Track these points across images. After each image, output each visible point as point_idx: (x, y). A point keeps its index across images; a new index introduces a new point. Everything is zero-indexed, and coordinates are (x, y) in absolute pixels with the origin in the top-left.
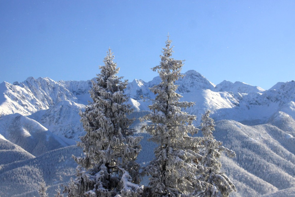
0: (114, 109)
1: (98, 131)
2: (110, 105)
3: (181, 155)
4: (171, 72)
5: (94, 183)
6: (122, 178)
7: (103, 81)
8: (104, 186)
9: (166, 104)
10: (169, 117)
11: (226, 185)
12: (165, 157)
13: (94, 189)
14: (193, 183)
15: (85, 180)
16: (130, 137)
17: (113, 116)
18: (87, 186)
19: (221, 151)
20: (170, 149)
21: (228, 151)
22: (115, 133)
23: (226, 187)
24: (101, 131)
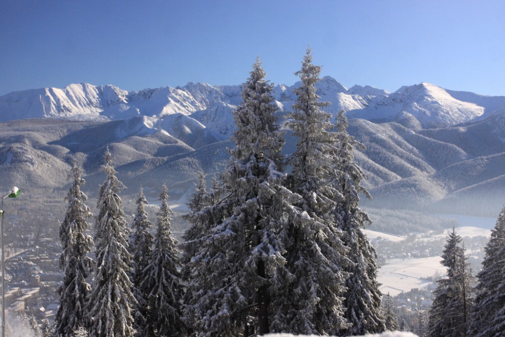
0: (262, 108)
1: (248, 127)
2: (259, 105)
3: (319, 147)
4: (311, 76)
5: (245, 172)
6: (269, 167)
7: (253, 84)
8: (253, 174)
9: (306, 104)
10: (309, 115)
11: (358, 173)
12: (306, 149)
13: (245, 177)
14: (329, 172)
15: (237, 169)
16: (276, 132)
17: (261, 114)
18: (239, 174)
19: (353, 145)
20: (310, 142)
21: (359, 144)
22: (263, 129)
23: (358, 175)
24: (251, 127)
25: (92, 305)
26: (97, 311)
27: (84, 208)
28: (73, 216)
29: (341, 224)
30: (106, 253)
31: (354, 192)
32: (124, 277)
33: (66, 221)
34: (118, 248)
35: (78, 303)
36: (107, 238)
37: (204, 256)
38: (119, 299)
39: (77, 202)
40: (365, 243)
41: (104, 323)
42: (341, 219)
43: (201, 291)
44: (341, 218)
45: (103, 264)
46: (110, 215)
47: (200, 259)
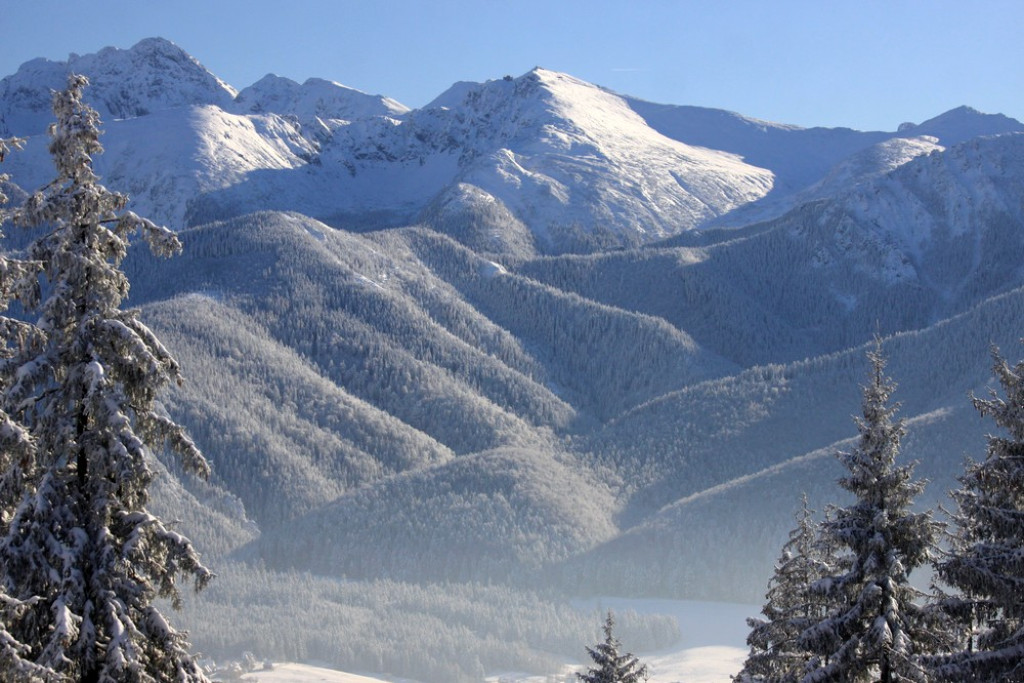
11: (143, 358)
19: (124, 232)
21: (152, 230)
23: (144, 369)
29: (69, 584)
31: (126, 441)
40: (176, 672)
42: (67, 565)
44: (68, 555)
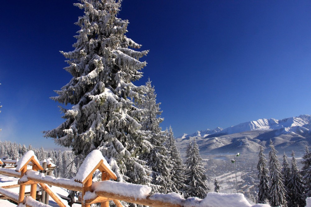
25: (270, 192)
26: (272, 194)
27: (264, 159)
28: (261, 162)
30: (273, 174)
32: (281, 183)
33: (259, 163)
34: (278, 172)
35: (265, 191)
36: (273, 169)
37: (308, 176)
38: (279, 190)
39: (262, 157)
41: (275, 198)
43: (308, 189)
45: (273, 178)
46: (273, 161)
47: (306, 177)
